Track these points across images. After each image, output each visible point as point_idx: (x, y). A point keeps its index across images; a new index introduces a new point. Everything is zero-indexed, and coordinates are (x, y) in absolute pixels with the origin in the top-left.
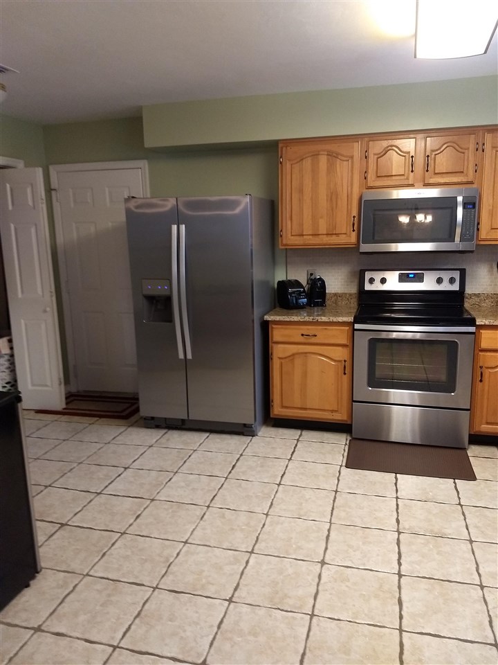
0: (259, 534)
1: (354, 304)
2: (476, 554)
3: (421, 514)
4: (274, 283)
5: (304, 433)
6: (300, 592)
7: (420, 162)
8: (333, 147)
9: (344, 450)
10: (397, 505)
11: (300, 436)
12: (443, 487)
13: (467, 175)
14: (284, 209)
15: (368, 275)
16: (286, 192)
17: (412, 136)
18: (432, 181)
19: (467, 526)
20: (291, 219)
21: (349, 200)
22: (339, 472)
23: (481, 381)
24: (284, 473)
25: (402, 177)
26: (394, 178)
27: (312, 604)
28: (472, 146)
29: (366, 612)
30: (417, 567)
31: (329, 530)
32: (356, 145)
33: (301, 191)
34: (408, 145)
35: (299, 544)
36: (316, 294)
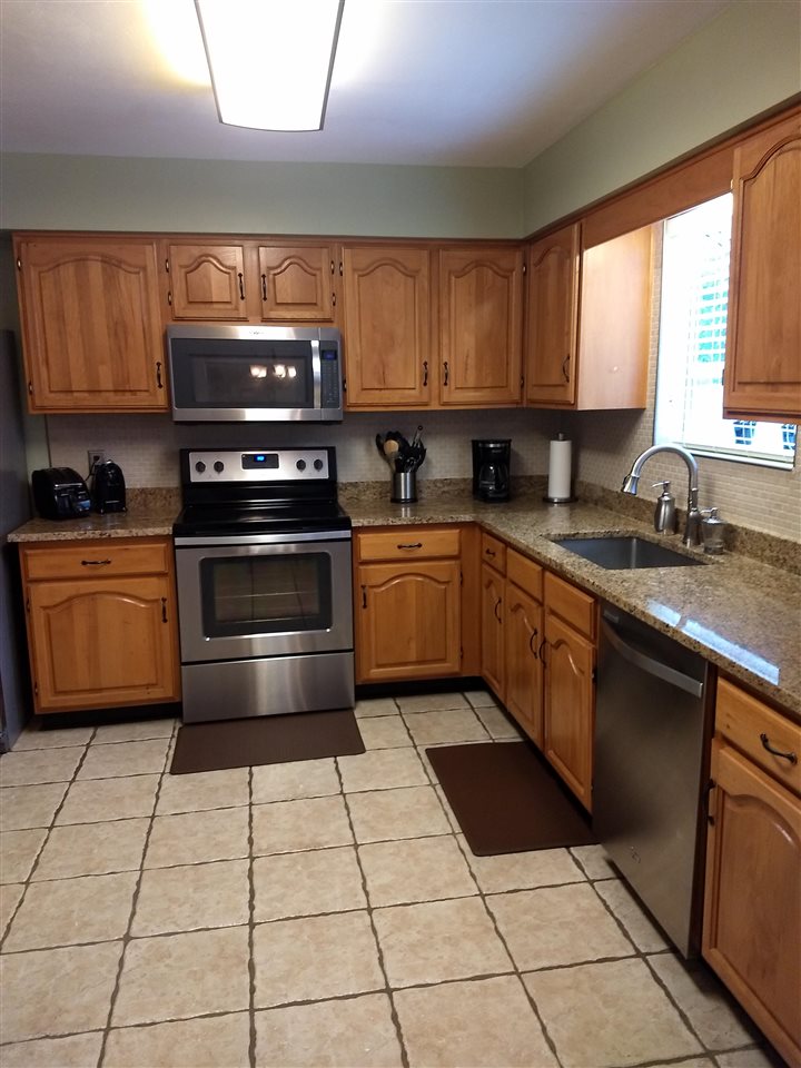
0: (12, 920)
1: (176, 506)
2: (363, 863)
3: (286, 822)
4: (27, 476)
5: (101, 731)
6: (87, 997)
7: (252, 284)
8: (112, 249)
9: (170, 747)
10: (251, 816)
11: (92, 739)
12: (318, 772)
13: (322, 309)
14: (32, 348)
15: (194, 458)
16: (34, 319)
17: (237, 242)
18: (273, 314)
19: (351, 823)
20: (47, 364)
21: (148, 337)
22: (160, 784)
23: (365, 606)
24: (61, 807)
25: (228, 306)
26: (215, 306)
27: (108, 1011)
28: (325, 267)
29: (198, 998)
30: (279, 905)
31: (138, 883)
32: (148, 248)
33: (60, 316)
34: (234, 255)
35: (86, 919)
36: (108, 492)
